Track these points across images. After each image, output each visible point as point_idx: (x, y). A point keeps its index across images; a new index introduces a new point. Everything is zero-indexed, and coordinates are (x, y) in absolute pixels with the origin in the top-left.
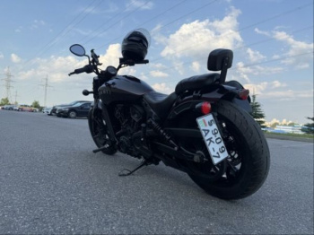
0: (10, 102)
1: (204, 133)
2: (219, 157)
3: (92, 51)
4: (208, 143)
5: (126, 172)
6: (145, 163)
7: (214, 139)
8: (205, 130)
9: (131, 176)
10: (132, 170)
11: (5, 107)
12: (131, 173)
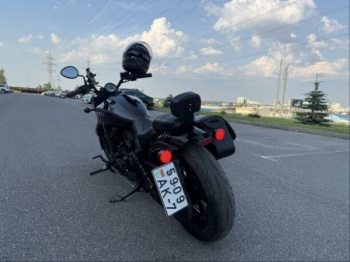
0: (53, 87)
1: (159, 185)
2: (175, 208)
3: (88, 70)
4: (162, 194)
5: (118, 199)
6: (137, 190)
7: (171, 190)
8: (160, 182)
9: (123, 203)
10: (124, 196)
11: (47, 92)
12: (123, 199)
